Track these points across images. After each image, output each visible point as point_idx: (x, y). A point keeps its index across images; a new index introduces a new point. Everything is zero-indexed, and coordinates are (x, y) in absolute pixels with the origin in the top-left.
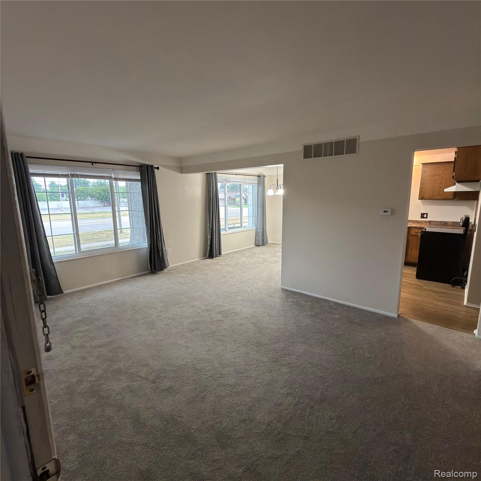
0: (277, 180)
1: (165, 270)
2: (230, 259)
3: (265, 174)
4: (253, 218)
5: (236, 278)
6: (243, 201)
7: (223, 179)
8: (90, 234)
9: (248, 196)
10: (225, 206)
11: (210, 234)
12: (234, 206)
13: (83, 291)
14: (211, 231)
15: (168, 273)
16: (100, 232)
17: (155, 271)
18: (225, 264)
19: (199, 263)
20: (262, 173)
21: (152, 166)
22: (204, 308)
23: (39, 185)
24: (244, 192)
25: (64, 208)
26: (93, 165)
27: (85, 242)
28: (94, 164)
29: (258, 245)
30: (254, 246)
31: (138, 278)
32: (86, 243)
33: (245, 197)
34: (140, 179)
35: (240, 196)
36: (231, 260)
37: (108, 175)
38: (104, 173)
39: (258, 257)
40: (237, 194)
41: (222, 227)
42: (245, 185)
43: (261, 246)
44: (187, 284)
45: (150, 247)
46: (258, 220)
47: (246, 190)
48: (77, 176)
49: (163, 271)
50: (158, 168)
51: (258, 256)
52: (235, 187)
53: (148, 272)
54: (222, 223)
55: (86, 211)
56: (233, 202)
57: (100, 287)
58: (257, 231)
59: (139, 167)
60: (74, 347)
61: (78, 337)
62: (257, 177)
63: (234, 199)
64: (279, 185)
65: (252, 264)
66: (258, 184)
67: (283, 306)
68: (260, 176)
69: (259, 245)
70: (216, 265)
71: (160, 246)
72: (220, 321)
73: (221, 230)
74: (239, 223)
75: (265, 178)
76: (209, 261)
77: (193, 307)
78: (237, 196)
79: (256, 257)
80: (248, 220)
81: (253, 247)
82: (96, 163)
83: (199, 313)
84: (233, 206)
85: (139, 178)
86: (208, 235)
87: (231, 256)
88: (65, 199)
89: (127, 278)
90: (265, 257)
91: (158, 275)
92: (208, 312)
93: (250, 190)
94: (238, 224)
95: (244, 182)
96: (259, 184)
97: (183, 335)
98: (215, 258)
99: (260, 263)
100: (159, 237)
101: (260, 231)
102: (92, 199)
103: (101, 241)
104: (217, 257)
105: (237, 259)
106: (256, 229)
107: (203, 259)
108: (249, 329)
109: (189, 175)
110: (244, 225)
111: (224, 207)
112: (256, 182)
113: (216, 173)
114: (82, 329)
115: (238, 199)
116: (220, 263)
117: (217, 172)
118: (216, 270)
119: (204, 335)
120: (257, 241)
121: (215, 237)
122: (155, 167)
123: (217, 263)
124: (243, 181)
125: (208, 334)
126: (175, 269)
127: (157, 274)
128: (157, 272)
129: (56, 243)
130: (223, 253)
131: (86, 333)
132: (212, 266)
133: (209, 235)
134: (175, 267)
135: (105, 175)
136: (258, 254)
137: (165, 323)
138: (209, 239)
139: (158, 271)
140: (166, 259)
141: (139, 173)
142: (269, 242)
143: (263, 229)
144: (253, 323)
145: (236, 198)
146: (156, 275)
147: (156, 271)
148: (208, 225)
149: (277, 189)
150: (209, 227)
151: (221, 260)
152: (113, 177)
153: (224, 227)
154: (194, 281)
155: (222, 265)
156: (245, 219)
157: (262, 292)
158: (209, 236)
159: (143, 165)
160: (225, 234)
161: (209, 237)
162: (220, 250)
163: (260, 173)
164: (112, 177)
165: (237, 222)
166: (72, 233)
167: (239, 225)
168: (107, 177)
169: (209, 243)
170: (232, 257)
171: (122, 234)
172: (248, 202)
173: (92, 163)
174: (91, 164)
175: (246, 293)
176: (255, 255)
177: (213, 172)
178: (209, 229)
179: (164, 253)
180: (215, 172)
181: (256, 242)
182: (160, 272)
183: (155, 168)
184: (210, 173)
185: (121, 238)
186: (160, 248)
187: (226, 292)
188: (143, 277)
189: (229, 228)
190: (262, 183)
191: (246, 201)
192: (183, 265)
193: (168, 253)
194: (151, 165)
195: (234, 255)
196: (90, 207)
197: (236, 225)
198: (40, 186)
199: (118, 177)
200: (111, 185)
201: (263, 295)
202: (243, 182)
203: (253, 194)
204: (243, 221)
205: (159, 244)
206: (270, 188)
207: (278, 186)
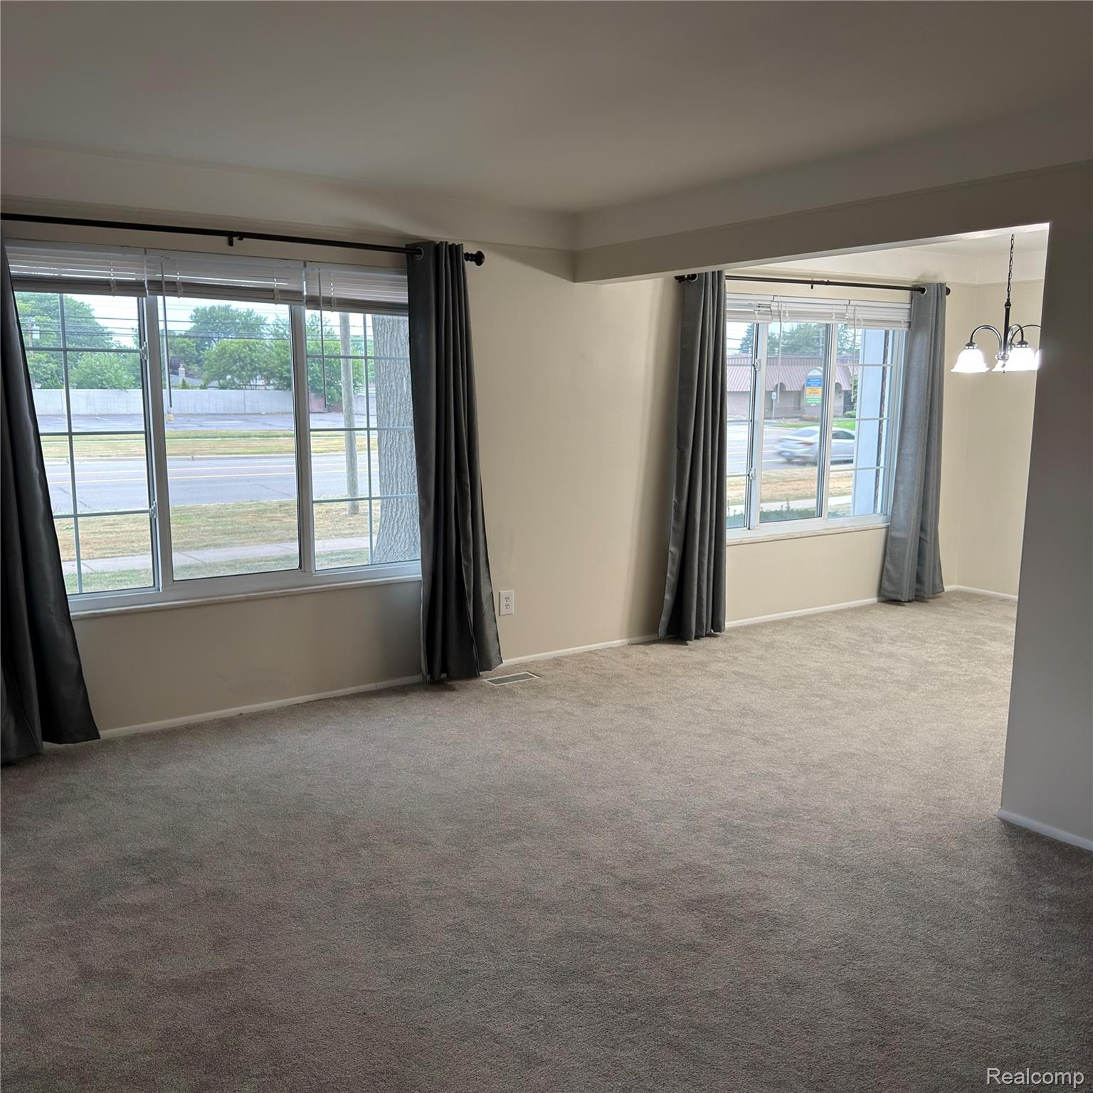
0: (1008, 304)
1: (486, 678)
2: (761, 652)
3: (947, 278)
4: (877, 475)
5: (780, 744)
6: (836, 403)
7: (750, 305)
8: (249, 513)
9: (859, 383)
10: (753, 421)
11: (680, 537)
12: (797, 422)
13: (170, 735)
14: (681, 526)
15: (494, 690)
16: (280, 506)
17: (444, 675)
18: (735, 673)
19: (626, 656)
20: (935, 276)
21: (455, 250)
22: (626, 874)
23: (105, 331)
24: (842, 360)
25: (174, 414)
26: (231, 244)
27: (228, 538)
28: (235, 239)
29: (893, 596)
30: (875, 600)
31: (376, 702)
32: (230, 545)
33: (845, 387)
34: (407, 301)
35: (824, 381)
36: (760, 658)
37: (284, 285)
38: (271, 278)
39: (890, 655)
40: (810, 374)
41: (733, 510)
42: (851, 331)
43: (909, 601)
44: (565, 747)
45: (429, 578)
46: (901, 488)
47: (854, 355)
48: (172, 288)
49: (474, 681)
50: (478, 259)
51: (893, 649)
52: (807, 344)
53: (417, 678)
54: (734, 491)
55: (245, 428)
56: (790, 404)
57: (229, 726)
58: (894, 534)
59: (405, 255)
60: (87, 975)
61: (112, 929)
62: (908, 292)
63: (799, 395)
64: (1015, 328)
65: (863, 686)
66: (909, 327)
67: (1010, 916)
68: (923, 290)
69: (899, 597)
70: (695, 672)
71: (468, 576)
72: (691, 947)
73: (728, 524)
74: (812, 497)
75: (947, 297)
76: (666, 653)
77: (577, 855)
78: (809, 381)
79: (880, 655)
80: (851, 483)
81: (872, 605)
82: (242, 235)
83: (596, 890)
84: (789, 422)
85: (403, 297)
86: (671, 543)
87: (768, 640)
88: (181, 382)
89: (336, 699)
90: (925, 657)
91: (454, 694)
92: (643, 895)
93: (873, 353)
94: (806, 497)
95: (844, 314)
96: (914, 324)
97: (519, 994)
98: (693, 644)
99: (898, 682)
100: (467, 541)
101: (907, 533)
102: (269, 384)
103: (281, 540)
104: (705, 641)
105: (794, 653)
106: (888, 528)
107: (641, 644)
108: (827, 1012)
109: (604, 286)
110: (832, 502)
111: (745, 429)
112: (903, 316)
113: (720, 273)
114: (131, 899)
115: (813, 397)
116: (713, 667)
117: (730, 270)
118: (693, 696)
119: (613, 1008)
120: (890, 580)
121: (701, 553)
122: (467, 255)
123: (702, 664)
124: (842, 309)
125: (632, 1010)
126: (526, 675)
127: (453, 689)
128: (453, 683)
129: (134, 539)
130: (728, 624)
131: (144, 918)
132: (678, 676)
133: (675, 544)
134: (525, 665)
135: (275, 284)
136: (893, 641)
137: (450, 921)
138: (673, 560)
139: (456, 679)
140: (489, 634)
141: (406, 277)
142: (947, 588)
143: (923, 529)
144: (849, 987)
145: (808, 390)
146: (447, 694)
147: (450, 678)
148: (674, 499)
149: (1006, 344)
150: (677, 510)
151: (720, 655)
152: (305, 293)
153: (740, 509)
154: (598, 739)
155: (721, 676)
156: (838, 479)
157: (903, 829)
158: (672, 548)
159: (419, 244)
160: (745, 541)
161: (673, 550)
162: (719, 609)
163: (923, 276)
164: (301, 293)
165: (801, 492)
166: (148, 509)
167: (811, 504)
168: (282, 291)
169: (671, 578)
170: (769, 646)
171: (355, 516)
172: (857, 404)
173: (231, 235)
174: (224, 239)
175: (823, 822)
176: (878, 641)
177: (709, 269)
178: (677, 518)
179: (486, 607)
180: (716, 268)
181: (886, 584)
182: (464, 682)
183: (469, 257)
184: (694, 276)
185: (351, 531)
186: (469, 588)
187: (732, 805)
188: (394, 699)
189: (766, 517)
190: (931, 318)
191: (849, 404)
192: (558, 662)
193: (503, 607)
194: (450, 243)
195: (777, 637)
196: (260, 414)
197: (796, 505)
198: (108, 334)
199: (325, 293)
200: (296, 324)
201: (906, 843)
202: (841, 316)
203: (884, 369)
204: (831, 485)
205: (467, 568)
206: (971, 344)
207: (1010, 336)
